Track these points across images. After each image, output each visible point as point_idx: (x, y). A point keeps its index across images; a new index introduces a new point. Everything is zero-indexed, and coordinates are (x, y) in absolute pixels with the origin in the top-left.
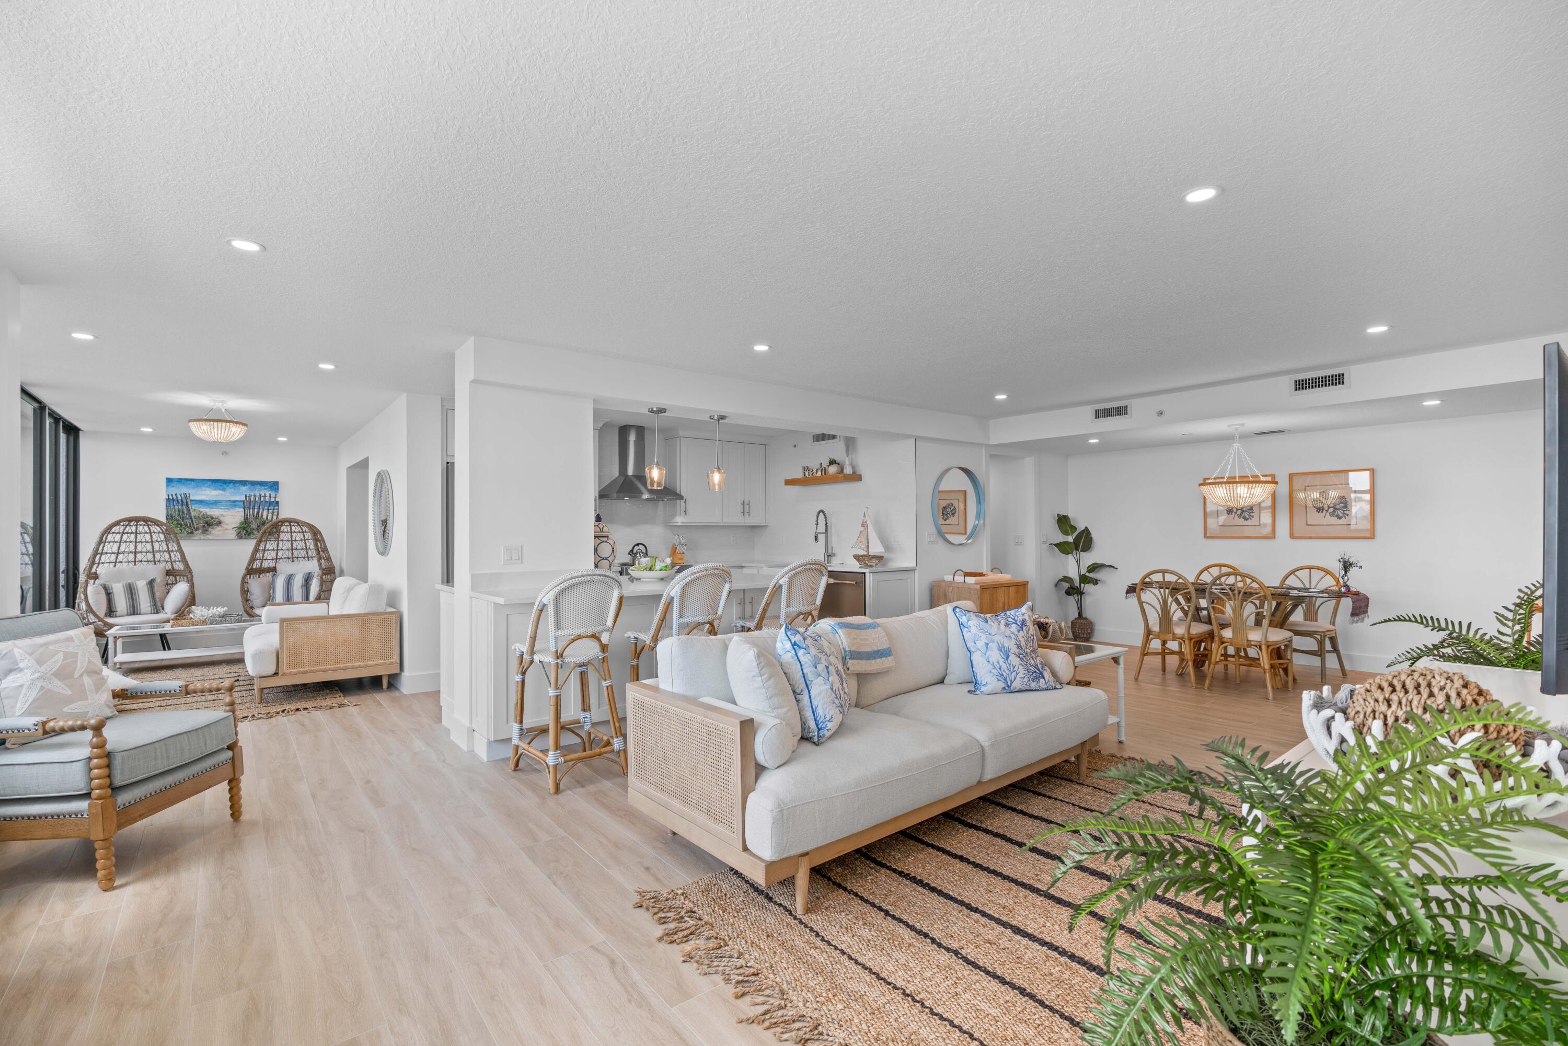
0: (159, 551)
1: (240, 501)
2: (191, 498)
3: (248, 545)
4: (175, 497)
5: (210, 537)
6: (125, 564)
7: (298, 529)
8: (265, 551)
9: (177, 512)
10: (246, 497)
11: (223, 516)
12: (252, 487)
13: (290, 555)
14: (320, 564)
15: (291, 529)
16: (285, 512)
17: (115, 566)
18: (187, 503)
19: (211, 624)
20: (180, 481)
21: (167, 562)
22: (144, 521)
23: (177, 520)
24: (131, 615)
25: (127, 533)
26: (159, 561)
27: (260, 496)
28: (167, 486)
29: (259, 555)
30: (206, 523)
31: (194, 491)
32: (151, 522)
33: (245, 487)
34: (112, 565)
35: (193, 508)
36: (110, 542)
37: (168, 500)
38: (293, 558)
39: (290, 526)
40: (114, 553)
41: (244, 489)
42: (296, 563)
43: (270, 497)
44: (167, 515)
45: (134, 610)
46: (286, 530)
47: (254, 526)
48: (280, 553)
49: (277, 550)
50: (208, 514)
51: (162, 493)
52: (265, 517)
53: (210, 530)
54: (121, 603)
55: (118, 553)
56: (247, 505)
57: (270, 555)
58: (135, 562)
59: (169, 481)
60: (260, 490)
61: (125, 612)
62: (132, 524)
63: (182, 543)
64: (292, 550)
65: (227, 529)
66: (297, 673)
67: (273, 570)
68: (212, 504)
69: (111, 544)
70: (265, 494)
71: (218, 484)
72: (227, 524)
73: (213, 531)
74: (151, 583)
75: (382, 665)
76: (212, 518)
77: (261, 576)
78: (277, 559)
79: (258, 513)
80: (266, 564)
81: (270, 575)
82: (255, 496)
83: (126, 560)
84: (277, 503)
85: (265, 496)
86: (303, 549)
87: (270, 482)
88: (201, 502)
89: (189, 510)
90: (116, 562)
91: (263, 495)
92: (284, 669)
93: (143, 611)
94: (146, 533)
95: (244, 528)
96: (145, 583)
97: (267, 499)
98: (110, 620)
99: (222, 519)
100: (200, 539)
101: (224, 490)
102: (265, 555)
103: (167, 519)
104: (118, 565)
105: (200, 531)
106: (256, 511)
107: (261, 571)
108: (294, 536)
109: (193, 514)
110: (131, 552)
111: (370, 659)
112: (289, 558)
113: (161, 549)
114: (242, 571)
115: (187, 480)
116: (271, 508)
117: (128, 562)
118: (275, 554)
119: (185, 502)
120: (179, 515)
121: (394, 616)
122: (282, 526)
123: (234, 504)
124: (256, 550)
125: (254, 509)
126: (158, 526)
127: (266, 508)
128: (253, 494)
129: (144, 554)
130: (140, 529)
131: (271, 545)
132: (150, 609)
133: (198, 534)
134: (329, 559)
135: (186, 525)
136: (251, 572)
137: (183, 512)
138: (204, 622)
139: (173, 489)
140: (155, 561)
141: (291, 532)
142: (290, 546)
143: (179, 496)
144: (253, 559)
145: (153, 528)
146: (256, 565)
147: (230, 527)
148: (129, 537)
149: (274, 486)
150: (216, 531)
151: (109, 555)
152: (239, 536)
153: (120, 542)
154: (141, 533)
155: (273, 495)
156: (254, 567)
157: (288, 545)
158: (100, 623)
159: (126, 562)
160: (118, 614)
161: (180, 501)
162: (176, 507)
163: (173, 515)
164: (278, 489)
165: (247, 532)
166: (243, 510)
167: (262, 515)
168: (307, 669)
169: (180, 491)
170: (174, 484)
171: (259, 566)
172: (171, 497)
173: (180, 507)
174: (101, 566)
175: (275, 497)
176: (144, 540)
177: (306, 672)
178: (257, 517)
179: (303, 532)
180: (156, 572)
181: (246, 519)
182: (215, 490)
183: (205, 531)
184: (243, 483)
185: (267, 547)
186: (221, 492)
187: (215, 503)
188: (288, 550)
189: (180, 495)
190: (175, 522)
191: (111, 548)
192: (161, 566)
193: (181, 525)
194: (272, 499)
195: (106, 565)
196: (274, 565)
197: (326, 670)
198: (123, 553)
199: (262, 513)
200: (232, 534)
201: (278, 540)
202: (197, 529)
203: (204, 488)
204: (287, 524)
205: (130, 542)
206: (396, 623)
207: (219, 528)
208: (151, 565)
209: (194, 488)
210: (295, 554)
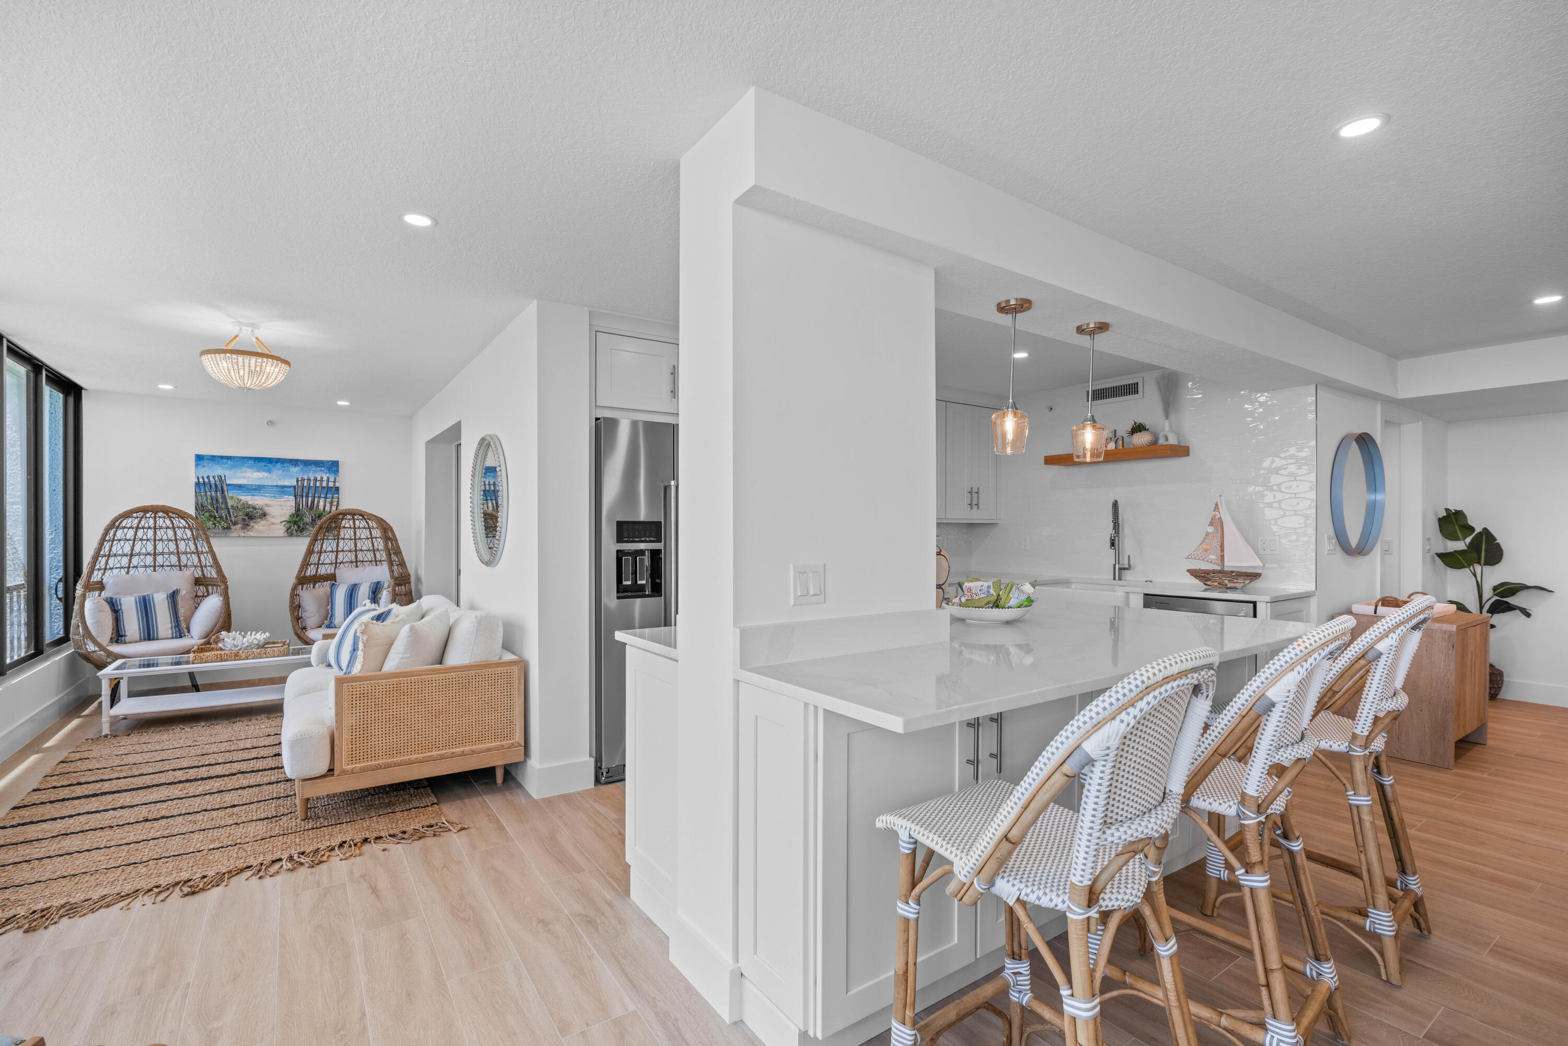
0: (185, 553)
1: (290, 487)
2: (228, 482)
3: (301, 545)
4: (206, 480)
5: (252, 534)
6: (141, 570)
7: (363, 524)
8: (321, 552)
9: (209, 501)
10: (298, 481)
11: (267, 505)
12: (305, 469)
13: (354, 557)
14: (392, 571)
15: (354, 523)
16: (347, 502)
17: (128, 573)
18: (222, 488)
20: (213, 458)
21: (196, 567)
22: (163, 512)
23: (209, 511)
24: (145, 640)
25: (143, 528)
26: (186, 566)
27: (316, 480)
28: (197, 465)
29: (314, 559)
30: (247, 515)
31: (232, 472)
32: (173, 513)
33: (297, 469)
34: (123, 572)
35: (230, 495)
36: (119, 540)
37: (198, 484)
38: (356, 562)
39: (354, 519)
40: (126, 555)
41: (294, 470)
42: (361, 569)
43: (328, 481)
44: (197, 504)
45: (149, 634)
46: (347, 525)
47: (308, 519)
48: (341, 556)
49: (337, 551)
50: (250, 503)
51: (190, 475)
52: (321, 507)
53: (252, 524)
54: (132, 625)
55: (132, 555)
56: (299, 491)
57: (328, 558)
58: (155, 566)
59: (199, 458)
60: (316, 472)
61: (137, 637)
62: (148, 515)
63: (214, 542)
64: (356, 551)
65: (273, 524)
66: (364, 770)
67: (332, 578)
68: (255, 490)
69: (122, 543)
70: (322, 478)
71: (262, 464)
72: (273, 517)
73: (256, 526)
74: (173, 597)
75: (497, 748)
76: (255, 508)
77: (317, 586)
78: (336, 563)
79: (313, 502)
80: (323, 571)
81: (327, 584)
82: (309, 480)
83: (142, 564)
84: (337, 489)
85: (322, 480)
86: (369, 550)
87: (328, 461)
88: (240, 487)
89: (224, 498)
90: (129, 567)
91: (319, 478)
92: (344, 764)
93: (161, 635)
94: (168, 528)
95: (295, 523)
96: (165, 595)
97: (324, 484)
98: (116, 649)
99: (267, 510)
100: (239, 536)
101: (269, 471)
102: (322, 558)
103: (196, 509)
104: (132, 571)
105: (239, 526)
106: (310, 499)
107: (316, 579)
108: (358, 533)
109: (230, 503)
110: (149, 554)
111: (480, 741)
112: (351, 562)
113: (188, 550)
114: (293, 580)
115: (222, 457)
116: (329, 496)
117: (146, 567)
118: (334, 557)
119: (219, 487)
120: (212, 504)
121: (515, 668)
122: (342, 519)
123: (282, 490)
124: (310, 552)
125: (307, 496)
126: (182, 518)
127: (323, 495)
128: (306, 477)
129: (167, 556)
130: (160, 522)
131: (329, 545)
132: (170, 632)
133: (237, 530)
134: (402, 564)
135: (221, 517)
136: (303, 580)
137: (217, 501)
138: (237, 656)
139: (204, 469)
140: (180, 566)
141: (355, 528)
142: (353, 545)
143: (212, 479)
144: (305, 564)
145: (176, 522)
146: (310, 571)
147: (277, 521)
148: (145, 534)
149: (333, 466)
150: (259, 526)
151: (119, 558)
152: (290, 533)
153: (134, 540)
154: (161, 528)
155: (332, 479)
156: (308, 574)
157: (351, 545)
158: (102, 653)
159: (142, 567)
160: (127, 639)
161: (213, 486)
162: (209, 494)
163: (205, 504)
164: (337, 471)
165: (299, 527)
166: (293, 498)
167: (318, 506)
168: (380, 762)
170: (206, 463)
171: (313, 573)
172: (201, 480)
173: (213, 494)
174: (108, 573)
175: (335, 482)
176: (165, 537)
177: (378, 767)
178: (312, 508)
179: (369, 528)
180: (181, 580)
181: (298, 510)
182: (258, 471)
183: (246, 526)
184: (295, 462)
185: (324, 547)
186: (266, 474)
187: (257, 489)
188: (350, 551)
189: (214, 477)
190: (207, 514)
191: (122, 548)
192: (188, 573)
193: (215, 517)
194: (331, 484)
195: (115, 571)
196: (332, 571)
197: (410, 763)
198: (139, 554)
199: (318, 502)
200: (280, 530)
201: (337, 538)
202: (235, 524)
203: (244, 469)
204: (349, 517)
205: (148, 540)
206: (519, 679)
207: (263, 522)
208: (176, 572)
209: (231, 469)
210: (360, 557)
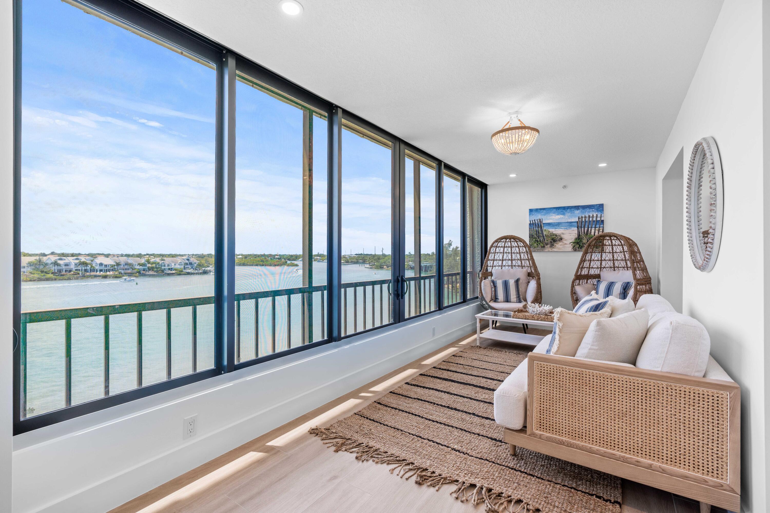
0: (524, 260)
1: (575, 222)
2: (544, 222)
3: (579, 255)
4: (534, 222)
5: (555, 250)
6: (507, 267)
7: (618, 242)
8: (591, 261)
9: (535, 233)
10: (579, 218)
11: (563, 234)
12: (583, 211)
13: (612, 264)
14: (635, 275)
15: (612, 242)
16: (608, 229)
17: (502, 268)
18: (541, 225)
19: (538, 320)
20: (537, 210)
21: (528, 267)
22: (514, 239)
23: (535, 238)
24: (505, 302)
25: (507, 247)
26: (524, 266)
27: (589, 217)
28: (530, 214)
29: (586, 264)
30: (553, 239)
31: (545, 217)
32: (517, 239)
33: (578, 211)
34: (500, 268)
35: (545, 229)
36: (498, 253)
37: (530, 224)
38: (614, 267)
39: (611, 239)
40: (500, 260)
41: (577, 212)
42: (616, 272)
43: (597, 217)
44: (530, 234)
45: (507, 300)
46: (607, 244)
47: (585, 241)
48: (604, 263)
49: (601, 260)
50: (554, 233)
51: (526, 220)
52: (593, 233)
53: (555, 244)
54: (501, 294)
55: (503, 260)
56: (580, 225)
57: (595, 264)
58: (512, 266)
59: (531, 211)
60: (589, 212)
61: (503, 300)
62: (507, 240)
63: (534, 254)
64: (613, 260)
65: (566, 244)
66: (549, 439)
67: (598, 277)
68: (556, 225)
69: (499, 254)
70: (593, 215)
71: (560, 210)
72: (566, 240)
73: (557, 246)
74: (517, 281)
76: (556, 236)
77: (589, 281)
78: (601, 268)
79: (588, 230)
80: (592, 272)
81: (595, 281)
82: (585, 217)
83: (507, 264)
84: (603, 221)
85: (593, 217)
86: (622, 260)
87: (597, 205)
88: (549, 224)
89: (542, 231)
90: (502, 266)
91: (591, 216)
92: (533, 427)
93: (512, 300)
94: (516, 247)
95: (578, 243)
96: (514, 281)
97: (594, 219)
98: (493, 304)
99: (563, 236)
100: (549, 251)
101: (564, 214)
102: (592, 264)
103: (530, 238)
104: (503, 268)
105: (549, 246)
106: (586, 229)
107: (588, 277)
108: (614, 249)
109: (545, 233)
110: (509, 260)
112: (611, 267)
113: (525, 258)
114: (573, 277)
115: (541, 209)
116: (598, 226)
117: (508, 266)
118: (599, 264)
119: (540, 225)
120: (536, 234)
122: (604, 240)
123: (570, 224)
124: (583, 260)
125: (584, 227)
126: (521, 242)
127: (594, 226)
128: (583, 216)
129: (516, 261)
130: (513, 243)
131: (596, 256)
132: (515, 299)
133: (548, 248)
134: (644, 269)
135: (540, 241)
136: (579, 277)
137: (539, 232)
139: (533, 216)
140: (522, 266)
141: (612, 245)
142: (611, 257)
143: (536, 221)
144: (581, 267)
145: (519, 243)
146: (585, 272)
147: (568, 242)
148: (507, 250)
149: (600, 208)
150: (559, 245)
151: (498, 261)
152: (575, 250)
153: (503, 253)
154: (513, 247)
155: (599, 216)
156: (583, 273)
157: (610, 256)
158: (486, 305)
159: (507, 266)
160: (499, 300)
161: (537, 224)
162: (535, 229)
163: (533, 234)
164: (603, 210)
165: (580, 246)
166: (576, 228)
167: (591, 232)
168: (564, 439)
169: (537, 217)
170: (533, 213)
171: (586, 273)
172: (532, 222)
173: (537, 228)
174: (494, 268)
175: (601, 217)
176: (515, 252)
177: (562, 443)
178: (587, 234)
179: (622, 245)
180: (521, 273)
181: (579, 235)
182: (558, 215)
183: (552, 246)
184: (577, 208)
185: (593, 257)
186: (562, 216)
187: (557, 225)
188: (610, 260)
189: (537, 220)
190: (534, 240)
191: (499, 256)
192: (525, 269)
193: (538, 241)
194: (599, 219)
195: (497, 267)
196: (599, 273)
197: (591, 451)
198: (506, 260)
199: (591, 230)
200: (569, 248)
201: (602, 251)
202: (547, 244)
203: (551, 214)
204: (608, 238)
205: (509, 253)
207: (560, 243)
208: (520, 269)
209: (545, 215)
210: (616, 264)
